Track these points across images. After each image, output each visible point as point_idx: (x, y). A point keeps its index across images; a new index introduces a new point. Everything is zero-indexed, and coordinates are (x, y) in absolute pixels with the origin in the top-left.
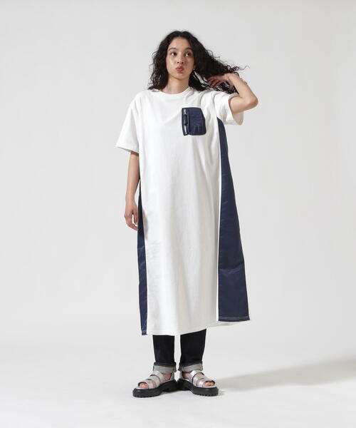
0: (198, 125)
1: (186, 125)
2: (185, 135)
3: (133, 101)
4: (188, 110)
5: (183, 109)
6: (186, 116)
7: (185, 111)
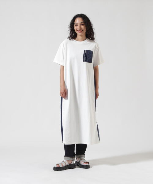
0: (90, 59)
1: (85, 57)
2: (83, 61)
4: (87, 51)
6: (86, 53)
7: (85, 51)
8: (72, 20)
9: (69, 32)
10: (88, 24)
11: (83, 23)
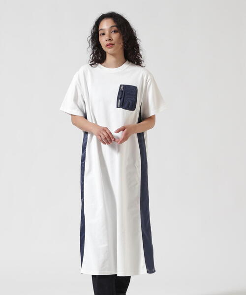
0: (131, 102)
1: (120, 99)
2: (117, 107)
3: (77, 73)
4: (125, 86)
5: (121, 85)
6: (123, 91)
7: (122, 87)
8: (94, 27)
9: (90, 50)
10: (124, 29)
11: (115, 28)
